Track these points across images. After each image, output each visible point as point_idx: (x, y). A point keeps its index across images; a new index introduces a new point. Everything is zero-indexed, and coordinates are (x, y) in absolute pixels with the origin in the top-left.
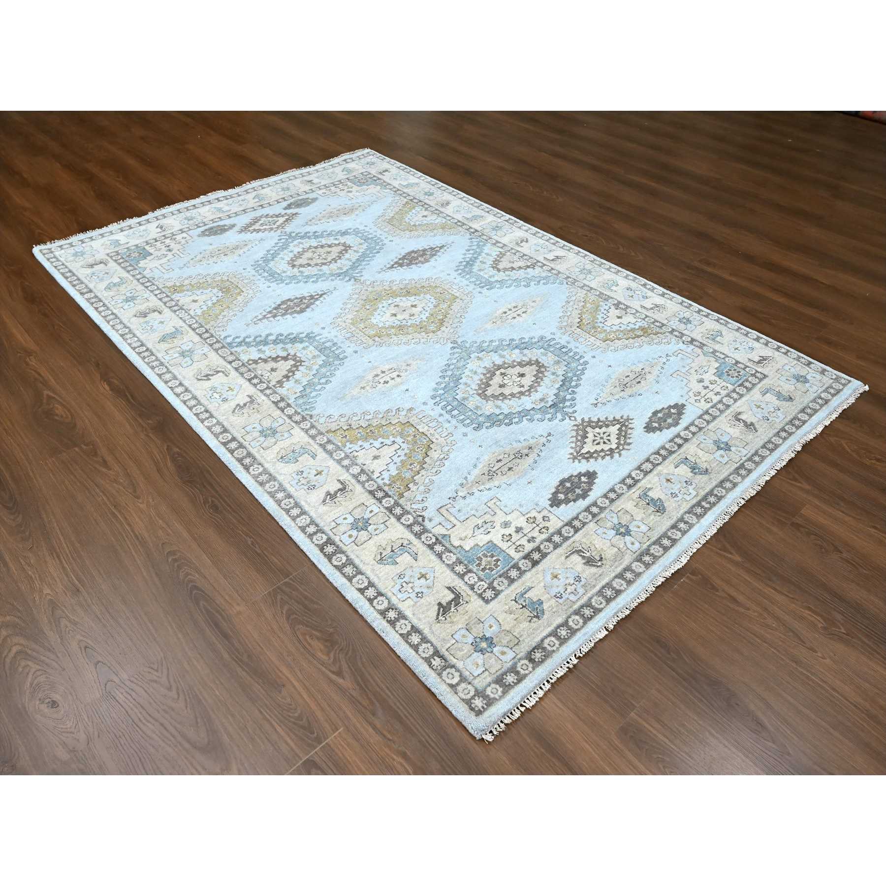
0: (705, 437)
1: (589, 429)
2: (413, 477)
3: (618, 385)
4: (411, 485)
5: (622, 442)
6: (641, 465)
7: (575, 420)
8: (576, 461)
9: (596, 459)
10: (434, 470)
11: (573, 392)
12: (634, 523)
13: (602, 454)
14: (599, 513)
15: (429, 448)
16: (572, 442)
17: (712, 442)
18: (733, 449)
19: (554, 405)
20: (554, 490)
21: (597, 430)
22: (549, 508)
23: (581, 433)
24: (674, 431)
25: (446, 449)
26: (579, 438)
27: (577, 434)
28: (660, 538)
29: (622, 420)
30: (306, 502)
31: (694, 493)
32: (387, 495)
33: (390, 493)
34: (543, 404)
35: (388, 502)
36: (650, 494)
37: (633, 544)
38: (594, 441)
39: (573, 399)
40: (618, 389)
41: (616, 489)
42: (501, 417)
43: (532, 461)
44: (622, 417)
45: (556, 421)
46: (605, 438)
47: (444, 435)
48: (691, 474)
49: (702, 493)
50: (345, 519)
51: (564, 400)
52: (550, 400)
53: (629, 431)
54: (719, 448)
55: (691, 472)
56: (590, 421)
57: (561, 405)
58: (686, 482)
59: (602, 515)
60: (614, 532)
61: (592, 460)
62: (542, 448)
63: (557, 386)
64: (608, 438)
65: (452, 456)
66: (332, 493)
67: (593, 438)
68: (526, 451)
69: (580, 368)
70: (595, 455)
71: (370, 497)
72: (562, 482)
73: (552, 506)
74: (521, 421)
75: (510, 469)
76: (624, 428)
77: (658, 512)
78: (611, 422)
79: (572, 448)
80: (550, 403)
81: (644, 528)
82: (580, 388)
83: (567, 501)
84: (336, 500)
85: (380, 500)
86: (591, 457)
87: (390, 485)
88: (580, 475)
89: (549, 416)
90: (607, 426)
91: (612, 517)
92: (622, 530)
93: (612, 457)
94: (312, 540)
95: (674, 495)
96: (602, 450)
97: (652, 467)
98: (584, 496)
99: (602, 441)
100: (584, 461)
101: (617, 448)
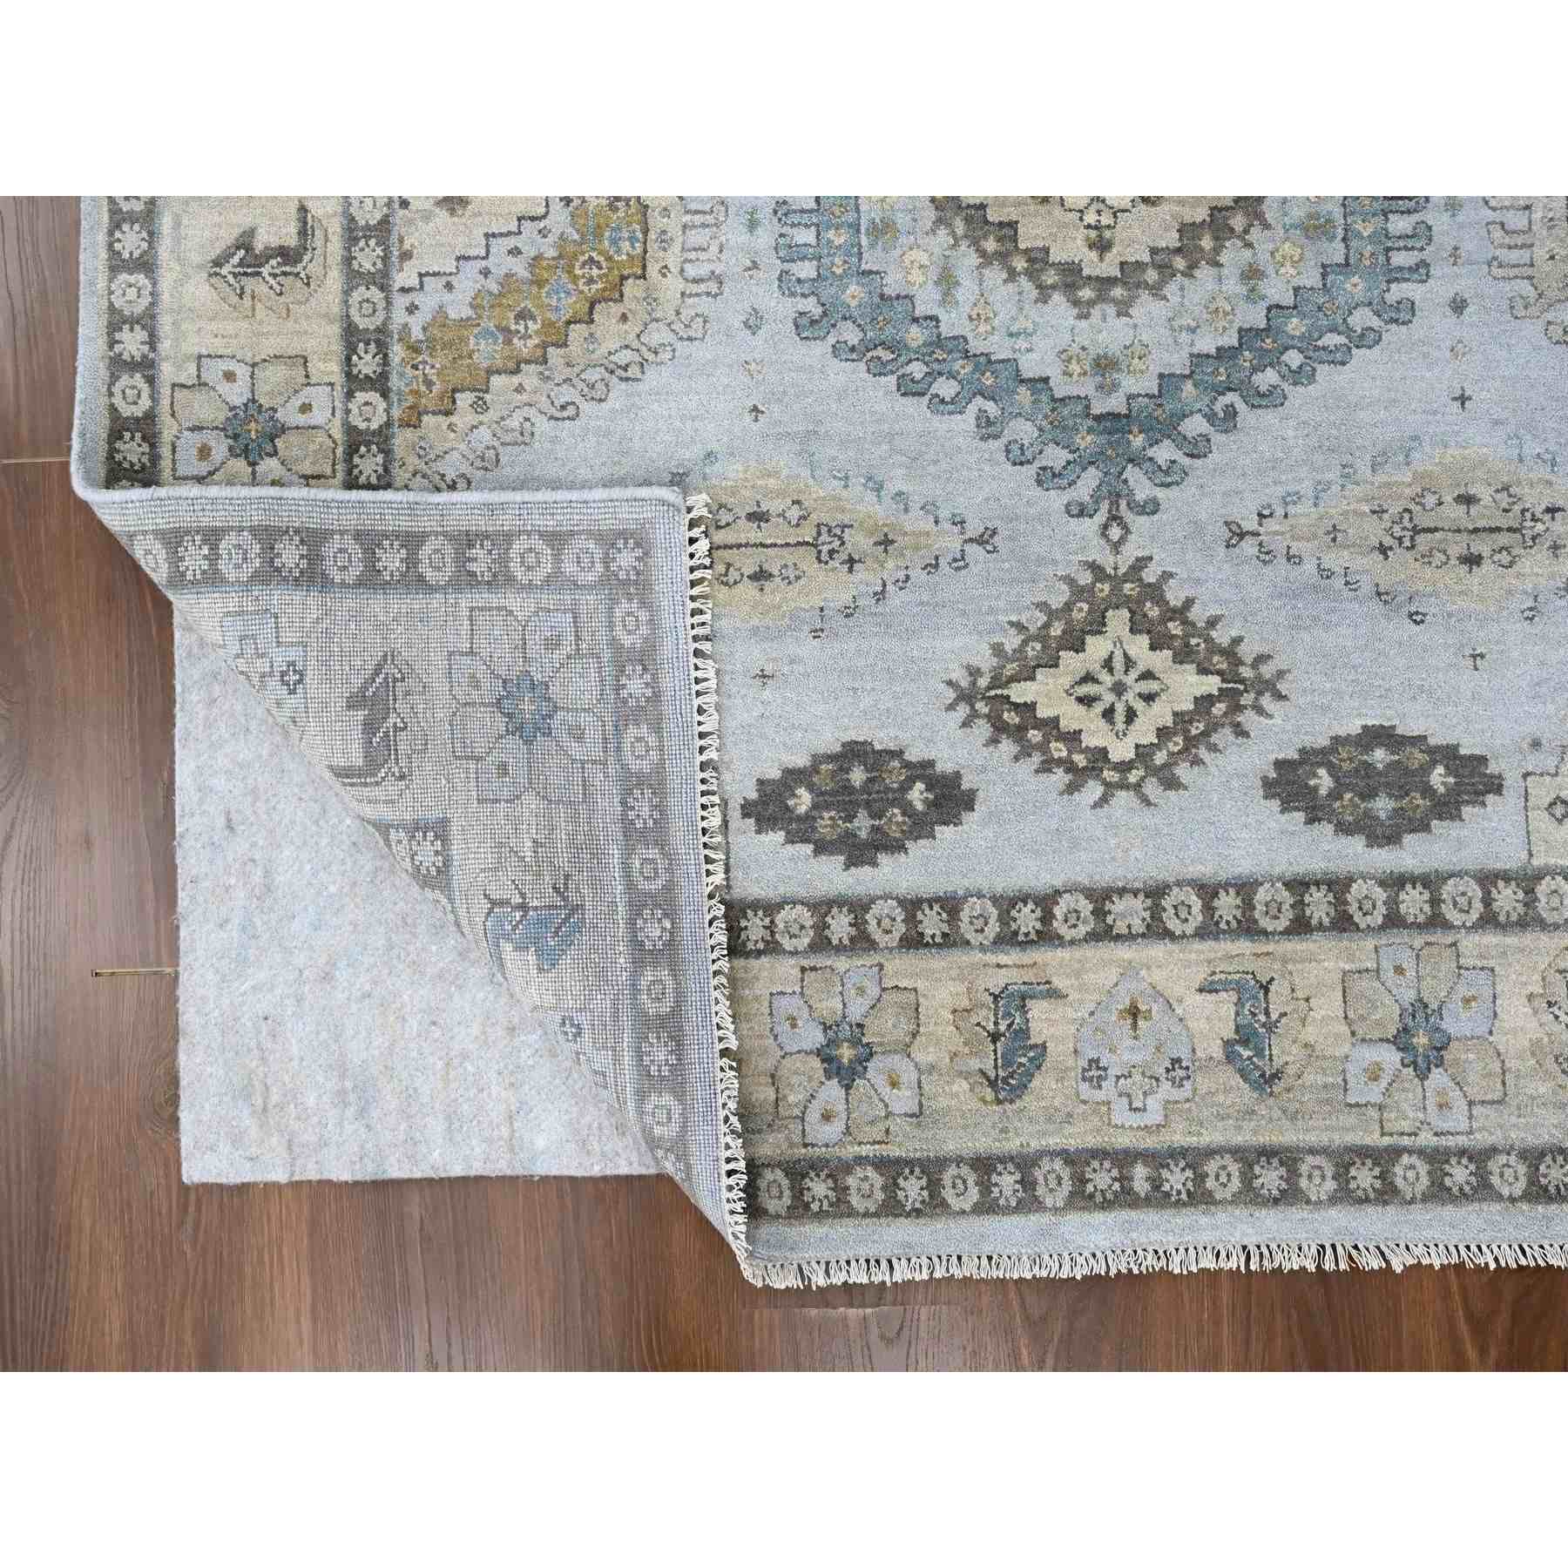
0: (1409, 964)
1: (1118, 621)
2: (490, 372)
3: (1395, 509)
4: (464, 400)
5: (1160, 758)
6: (1122, 892)
7: (1116, 547)
8: (963, 710)
9: (1025, 751)
10: (566, 394)
11: (1231, 412)
12: (897, 1062)
13: (1059, 750)
14: (840, 949)
15: (615, 292)
16: (1020, 627)
17: (1409, 996)
18: (1437, 1077)
19: (1114, 424)
20: (801, 761)
21: (1139, 647)
22: (735, 813)
23: (1081, 611)
24: (1354, 854)
25: (657, 335)
26: (1057, 630)
27: (1068, 607)
28: (910, 1163)
29: (1246, 672)
30: (177, 224)
31: (1154, 1116)
32: (379, 383)
33: (395, 382)
34: (1087, 388)
35: (370, 411)
36: (1038, 1010)
37: (827, 1117)
38: (1088, 678)
39: (1197, 449)
40: (1375, 531)
41: (965, 915)
42: (916, 336)
43: (845, 598)
44: (1261, 659)
45: (1056, 500)
46: (1129, 696)
47: (691, 271)
48: (1217, 1052)
49: (1178, 1137)
50: (230, 376)
51: (1166, 428)
52: (1130, 384)
53: (1223, 736)
54: (1401, 1040)
55: (1227, 1043)
56: (1154, 592)
57: (1138, 441)
58: (1176, 1061)
59: (842, 963)
60: (817, 1037)
61: (1007, 747)
62: (917, 574)
63: (1207, 344)
64: (1139, 706)
65: (652, 378)
66: (259, 247)
67: (1095, 668)
68: (858, 541)
69: (1362, 318)
70: (1034, 736)
71: (337, 347)
72: (854, 752)
73: (747, 810)
74: (954, 406)
75: (761, 576)
76: (1219, 708)
77: (992, 1084)
78: (1213, 648)
79: (998, 650)
80: (1116, 403)
81: (903, 1100)
82: (1269, 417)
83: (800, 830)
84: (250, 284)
85: (353, 383)
86: (1018, 733)
87: (415, 349)
88: (922, 770)
89: (1056, 457)
90: (1183, 655)
91: (861, 991)
92: (846, 1053)
93: (1072, 788)
94: (114, 378)
95: (1094, 1072)
96: (1073, 738)
97: (1139, 927)
98: (860, 853)
99: (1109, 698)
100: (983, 729)
101: (1124, 767)
